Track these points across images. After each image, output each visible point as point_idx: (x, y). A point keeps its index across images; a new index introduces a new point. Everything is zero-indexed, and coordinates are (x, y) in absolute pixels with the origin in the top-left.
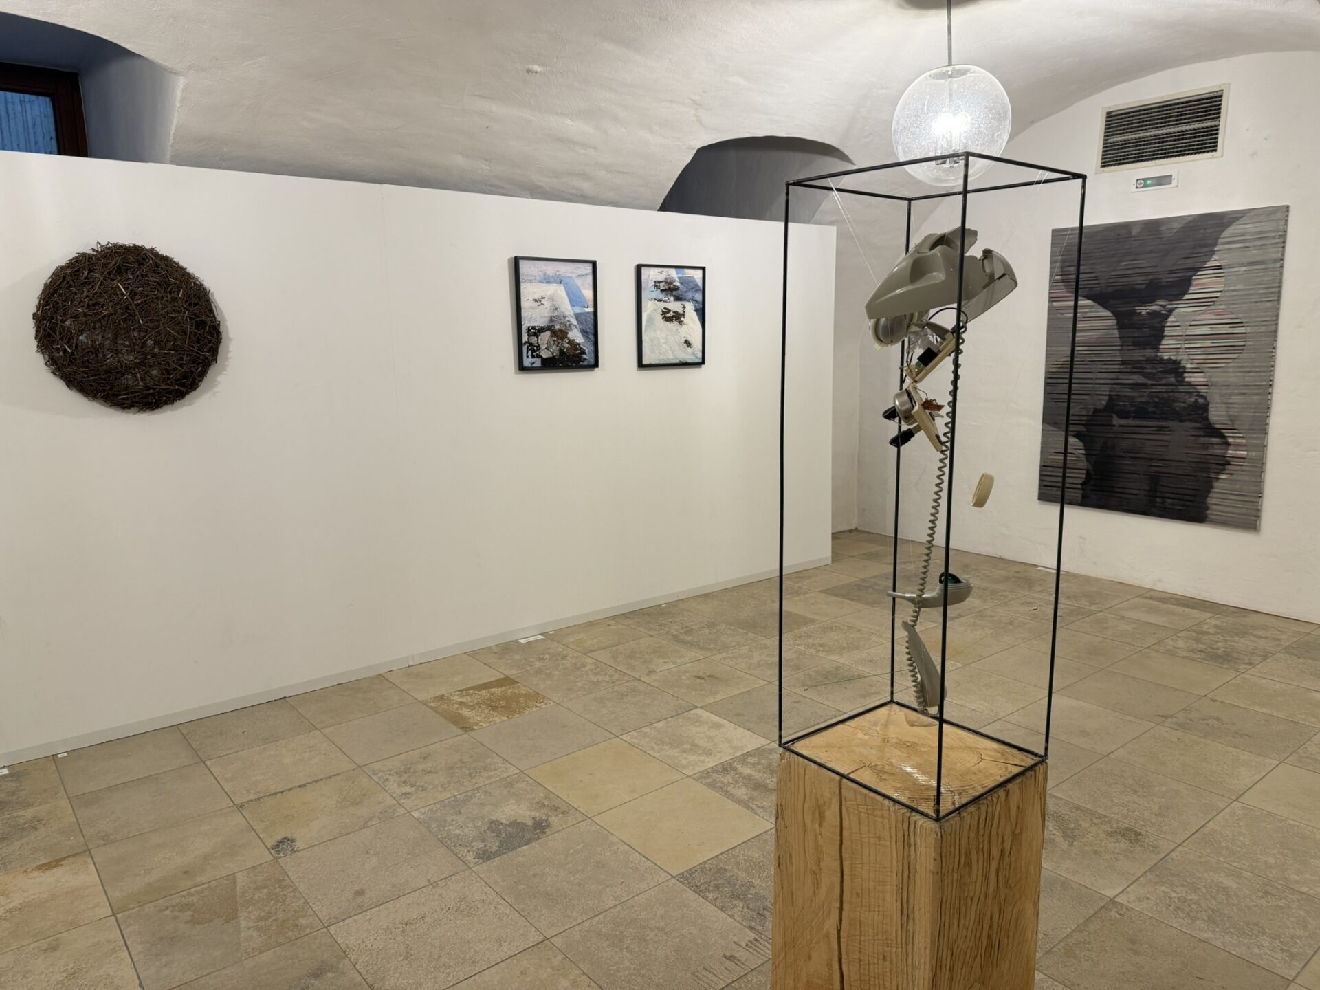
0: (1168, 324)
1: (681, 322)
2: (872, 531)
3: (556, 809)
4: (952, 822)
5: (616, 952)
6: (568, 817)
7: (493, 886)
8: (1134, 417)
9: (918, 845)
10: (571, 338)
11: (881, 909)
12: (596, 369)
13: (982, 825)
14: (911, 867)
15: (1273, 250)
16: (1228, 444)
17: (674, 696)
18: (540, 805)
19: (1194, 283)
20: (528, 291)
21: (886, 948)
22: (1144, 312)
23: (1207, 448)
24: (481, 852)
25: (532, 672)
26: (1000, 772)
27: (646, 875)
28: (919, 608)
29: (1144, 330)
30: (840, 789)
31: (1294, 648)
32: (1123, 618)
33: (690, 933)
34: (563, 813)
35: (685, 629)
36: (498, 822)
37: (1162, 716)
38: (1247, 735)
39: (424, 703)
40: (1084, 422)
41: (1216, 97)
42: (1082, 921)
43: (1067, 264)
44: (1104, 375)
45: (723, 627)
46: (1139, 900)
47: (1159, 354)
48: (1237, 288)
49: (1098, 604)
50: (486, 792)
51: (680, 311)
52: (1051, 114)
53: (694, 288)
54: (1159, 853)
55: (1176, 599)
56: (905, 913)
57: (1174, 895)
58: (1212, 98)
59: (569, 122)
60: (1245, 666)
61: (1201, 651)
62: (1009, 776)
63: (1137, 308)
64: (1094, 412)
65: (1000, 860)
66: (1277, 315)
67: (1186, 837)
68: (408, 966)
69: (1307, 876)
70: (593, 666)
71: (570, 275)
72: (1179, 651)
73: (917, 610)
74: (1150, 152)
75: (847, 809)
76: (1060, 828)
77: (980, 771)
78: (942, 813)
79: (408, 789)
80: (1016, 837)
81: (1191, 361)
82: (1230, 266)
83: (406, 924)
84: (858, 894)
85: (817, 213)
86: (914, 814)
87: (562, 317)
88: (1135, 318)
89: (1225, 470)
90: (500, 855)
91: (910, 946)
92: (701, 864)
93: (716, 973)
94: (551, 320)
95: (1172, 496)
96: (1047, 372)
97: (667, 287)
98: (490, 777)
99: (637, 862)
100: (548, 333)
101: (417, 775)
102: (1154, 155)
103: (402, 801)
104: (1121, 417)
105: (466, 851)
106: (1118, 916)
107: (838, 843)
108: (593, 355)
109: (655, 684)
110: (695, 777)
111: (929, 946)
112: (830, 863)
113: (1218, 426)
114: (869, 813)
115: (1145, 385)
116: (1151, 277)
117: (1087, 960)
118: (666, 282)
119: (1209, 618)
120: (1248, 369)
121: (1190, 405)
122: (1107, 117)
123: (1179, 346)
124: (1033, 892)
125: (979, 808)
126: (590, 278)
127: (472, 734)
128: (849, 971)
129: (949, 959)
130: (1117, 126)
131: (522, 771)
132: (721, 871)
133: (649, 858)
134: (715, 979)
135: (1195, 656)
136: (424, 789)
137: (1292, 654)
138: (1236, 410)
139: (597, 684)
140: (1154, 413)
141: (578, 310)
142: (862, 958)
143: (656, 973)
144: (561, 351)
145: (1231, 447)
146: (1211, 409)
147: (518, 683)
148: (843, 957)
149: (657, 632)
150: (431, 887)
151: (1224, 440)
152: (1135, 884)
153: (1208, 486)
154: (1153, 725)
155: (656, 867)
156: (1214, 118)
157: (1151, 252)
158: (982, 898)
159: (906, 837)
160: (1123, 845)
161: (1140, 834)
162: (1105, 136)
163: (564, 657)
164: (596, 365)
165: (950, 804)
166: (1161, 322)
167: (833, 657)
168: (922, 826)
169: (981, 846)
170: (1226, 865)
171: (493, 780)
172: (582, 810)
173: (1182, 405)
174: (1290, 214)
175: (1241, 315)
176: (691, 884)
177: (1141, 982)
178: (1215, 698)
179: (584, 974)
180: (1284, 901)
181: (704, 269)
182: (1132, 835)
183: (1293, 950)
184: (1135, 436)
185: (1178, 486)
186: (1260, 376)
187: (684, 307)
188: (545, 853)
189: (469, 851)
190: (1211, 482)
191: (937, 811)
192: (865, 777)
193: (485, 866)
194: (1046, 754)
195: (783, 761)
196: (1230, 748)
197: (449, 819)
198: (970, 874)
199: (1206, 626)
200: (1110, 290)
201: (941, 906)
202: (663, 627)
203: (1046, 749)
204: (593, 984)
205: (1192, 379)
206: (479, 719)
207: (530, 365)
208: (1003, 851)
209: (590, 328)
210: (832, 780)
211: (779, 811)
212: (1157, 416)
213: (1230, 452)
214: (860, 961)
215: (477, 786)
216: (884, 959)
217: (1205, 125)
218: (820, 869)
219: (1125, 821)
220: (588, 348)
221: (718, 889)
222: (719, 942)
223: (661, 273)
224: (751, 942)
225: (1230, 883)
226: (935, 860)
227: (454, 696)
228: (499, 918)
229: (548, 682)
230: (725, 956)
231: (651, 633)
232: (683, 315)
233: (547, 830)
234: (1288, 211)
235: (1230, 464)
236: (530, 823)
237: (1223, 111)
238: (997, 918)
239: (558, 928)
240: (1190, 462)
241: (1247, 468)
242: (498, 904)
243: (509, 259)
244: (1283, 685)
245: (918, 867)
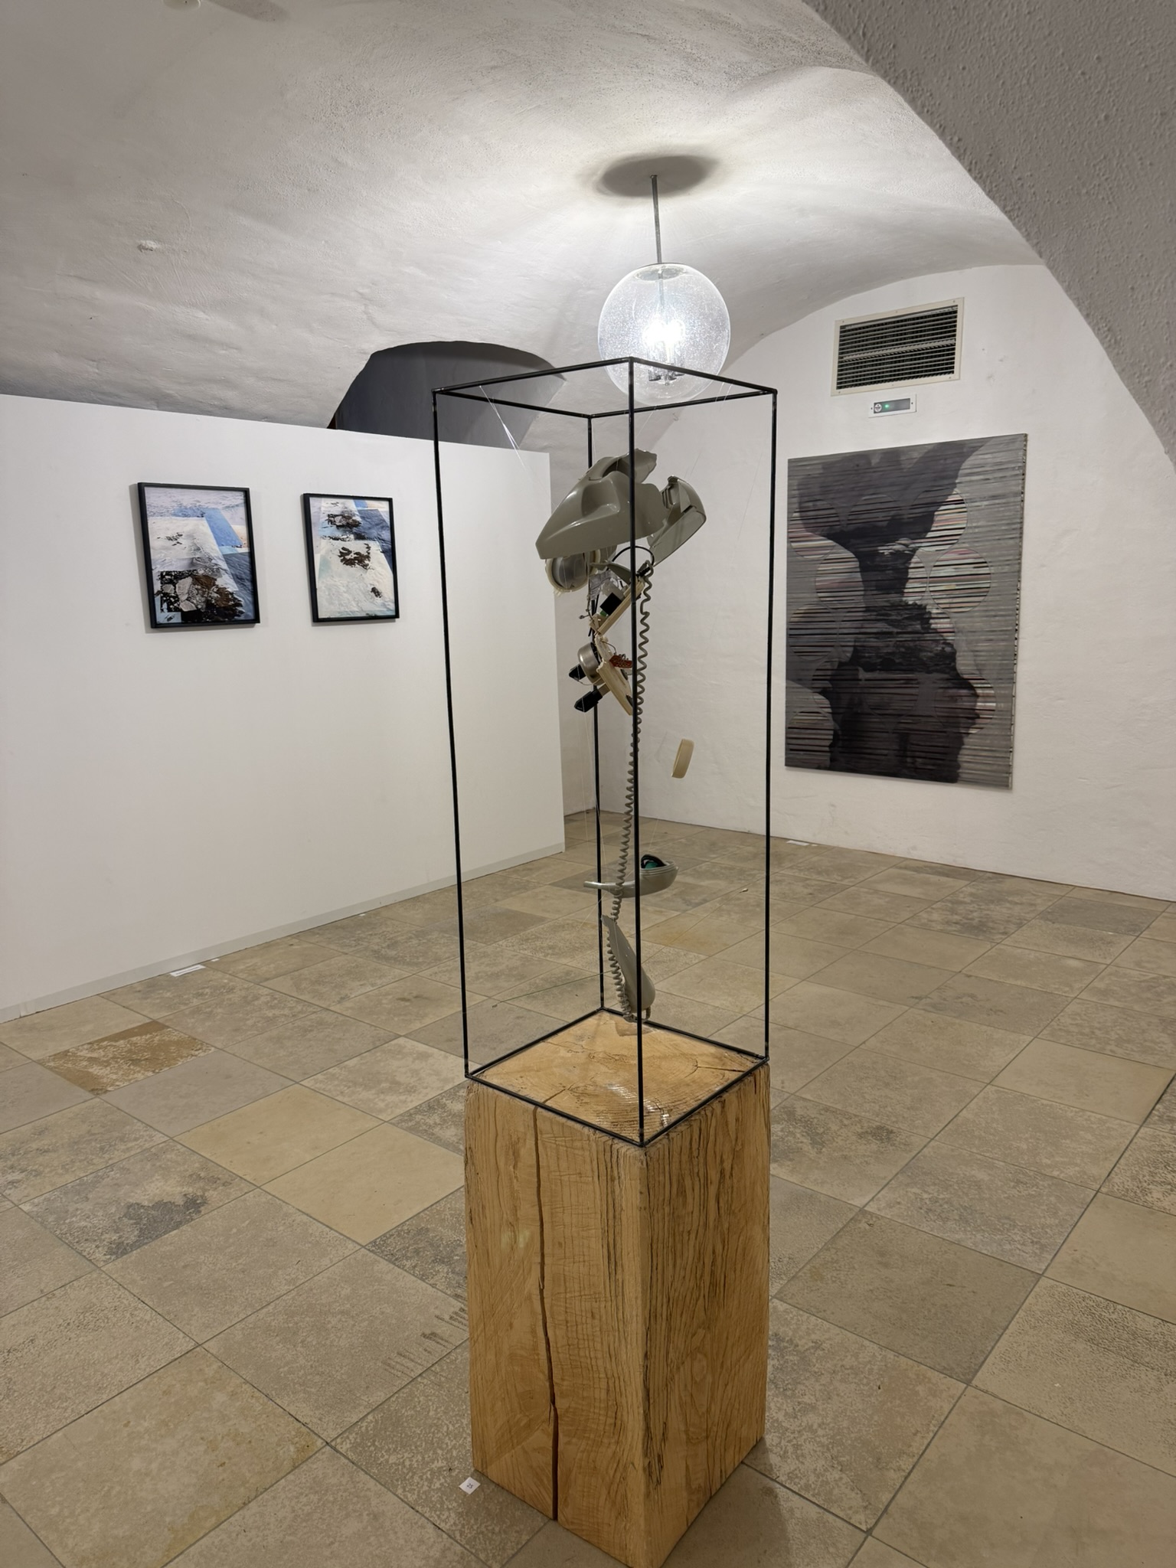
0: (912, 565)
1: (365, 566)
2: (611, 810)
3: (214, 1180)
4: (659, 1146)
5: (288, 1349)
6: (230, 1189)
7: (130, 1287)
8: (880, 670)
9: (623, 1177)
10: (220, 586)
11: (586, 1258)
12: (257, 624)
13: (695, 1146)
14: (616, 1205)
15: (1014, 482)
16: (977, 696)
17: (372, 1025)
18: (195, 1178)
19: (936, 519)
20: (158, 527)
21: (594, 1303)
22: (886, 552)
23: (956, 701)
24: (114, 1246)
25: (187, 1012)
26: (715, 1081)
27: (329, 1249)
28: (620, 898)
29: (887, 572)
30: (535, 1120)
31: (1049, 913)
32: (876, 892)
33: (383, 1313)
34: (224, 1185)
35: (388, 942)
36: (138, 1204)
37: (916, 998)
38: (1002, 1011)
39: (41, 1063)
40: (828, 678)
41: (950, 313)
42: (829, 1238)
43: (806, 499)
44: (848, 624)
45: (435, 935)
46: (890, 1206)
47: (904, 599)
48: (979, 524)
49: (851, 877)
50: (123, 1168)
51: (364, 552)
52: (784, 326)
53: (380, 524)
54: (910, 1151)
55: (931, 868)
56: (613, 1259)
57: (925, 1196)
58: (946, 314)
59: (201, 315)
60: (1000, 936)
61: (956, 923)
62: (726, 1084)
63: (880, 548)
64: (839, 666)
65: (720, 1183)
66: (1020, 554)
67: (939, 1129)
68: (10, 1406)
69: (1058, 1159)
70: (269, 998)
71: (213, 506)
72: (934, 924)
73: (618, 900)
74: (887, 372)
75: (544, 1144)
76: (808, 1135)
77: (694, 1082)
78: (646, 1137)
79: (16, 1176)
80: (736, 1155)
81: (936, 606)
82: (972, 501)
83: (9, 1352)
84: (560, 1244)
85: (526, 436)
86: (616, 1141)
87: (207, 560)
88: (878, 559)
89: (975, 724)
90: (139, 1247)
91: (620, 1298)
92: (398, 1226)
93: (412, 1357)
94: (192, 564)
95: (923, 754)
96: (789, 623)
97: (344, 523)
98: (128, 1149)
99: (317, 1234)
100: (189, 580)
101: (29, 1156)
102: (891, 376)
103: (8, 1192)
104: (867, 670)
105: (94, 1246)
106: (868, 1227)
107: (536, 1185)
108: (251, 607)
109: (348, 1013)
110: (393, 1121)
111: (640, 1295)
112: (528, 1210)
113: (966, 676)
114: (568, 1145)
115: (890, 634)
116: (892, 513)
117: (834, 1282)
118: (344, 517)
119: (966, 886)
120: (993, 613)
121: (937, 655)
122: (841, 332)
123: (924, 589)
124: (762, 1215)
125: (691, 1126)
126: (242, 511)
127: (104, 1097)
128: (555, 1334)
129: (665, 1307)
130: (852, 343)
131: (171, 1138)
132: (422, 1232)
133: (334, 1227)
134: (411, 1365)
135: (950, 928)
136: (38, 1174)
137: (1048, 919)
138: (985, 658)
139: (271, 1021)
140: (900, 664)
141: (228, 550)
142: (569, 1319)
143: (337, 1368)
144: (208, 603)
145: (980, 699)
146: (958, 659)
147: (168, 1027)
148: (548, 1320)
149: (353, 949)
150: (44, 1299)
151: (972, 692)
152: (886, 1188)
153: (958, 742)
154: (907, 1008)
155: (342, 1237)
156: (949, 336)
157: (892, 485)
158: (701, 1231)
159: (609, 1170)
160: (874, 1146)
161: (892, 1132)
162: (840, 354)
163: (231, 990)
164: (256, 619)
165: (658, 1124)
166: (906, 562)
167: (563, 961)
168: (625, 1155)
169: (696, 1170)
170: (979, 1157)
171: (133, 1153)
172: (248, 1179)
173: (929, 654)
174: (1029, 443)
175: (985, 554)
176: (385, 1253)
177: (890, 1298)
178: (969, 973)
179: (246, 1382)
180: (1034, 1189)
181: (390, 501)
182: (883, 1134)
183: (1043, 1241)
184: (883, 691)
185: (928, 744)
186: (1006, 621)
187: (369, 548)
188: (200, 1237)
189: (97, 1247)
190: (962, 738)
191: (641, 1135)
192: (564, 1103)
193: (119, 1263)
194: (767, 1055)
195: (471, 1095)
196: (985, 1027)
197: (71, 1209)
198: (685, 1203)
199: (962, 895)
200: (851, 527)
201: (651, 1247)
202: (360, 942)
203: (767, 1048)
204: (257, 1394)
205: (939, 626)
206: (114, 1077)
207: (166, 622)
208: (722, 1173)
209: (246, 574)
210: (526, 1111)
211: (469, 1156)
212: (903, 668)
213: (979, 704)
214: (567, 1322)
215: (110, 1162)
216: (593, 1317)
217: (941, 343)
218: (517, 1220)
219: (877, 1119)
220: (244, 599)
221: (418, 1254)
222: (418, 1318)
223: (336, 504)
224: (456, 1313)
225: (982, 1175)
226: (641, 1193)
227: (82, 1051)
228: (137, 1327)
229: (207, 1024)
230: (424, 1335)
231: (345, 951)
232: (368, 557)
233: (202, 1208)
234: (1026, 440)
235: (979, 718)
236: (180, 1201)
237: (958, 328)
238: (721, 1251)
239: (214, 1329)
240: (939, 716)
241: (996, 721)
242: (136, 1309)
243: (131, 487)
244: (1037, 954)
245: (624, 1206)
